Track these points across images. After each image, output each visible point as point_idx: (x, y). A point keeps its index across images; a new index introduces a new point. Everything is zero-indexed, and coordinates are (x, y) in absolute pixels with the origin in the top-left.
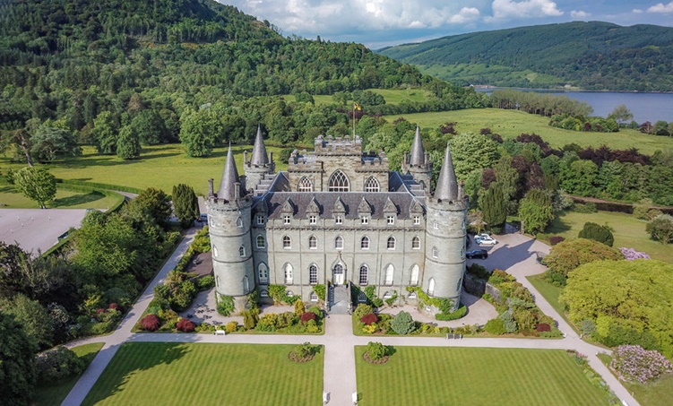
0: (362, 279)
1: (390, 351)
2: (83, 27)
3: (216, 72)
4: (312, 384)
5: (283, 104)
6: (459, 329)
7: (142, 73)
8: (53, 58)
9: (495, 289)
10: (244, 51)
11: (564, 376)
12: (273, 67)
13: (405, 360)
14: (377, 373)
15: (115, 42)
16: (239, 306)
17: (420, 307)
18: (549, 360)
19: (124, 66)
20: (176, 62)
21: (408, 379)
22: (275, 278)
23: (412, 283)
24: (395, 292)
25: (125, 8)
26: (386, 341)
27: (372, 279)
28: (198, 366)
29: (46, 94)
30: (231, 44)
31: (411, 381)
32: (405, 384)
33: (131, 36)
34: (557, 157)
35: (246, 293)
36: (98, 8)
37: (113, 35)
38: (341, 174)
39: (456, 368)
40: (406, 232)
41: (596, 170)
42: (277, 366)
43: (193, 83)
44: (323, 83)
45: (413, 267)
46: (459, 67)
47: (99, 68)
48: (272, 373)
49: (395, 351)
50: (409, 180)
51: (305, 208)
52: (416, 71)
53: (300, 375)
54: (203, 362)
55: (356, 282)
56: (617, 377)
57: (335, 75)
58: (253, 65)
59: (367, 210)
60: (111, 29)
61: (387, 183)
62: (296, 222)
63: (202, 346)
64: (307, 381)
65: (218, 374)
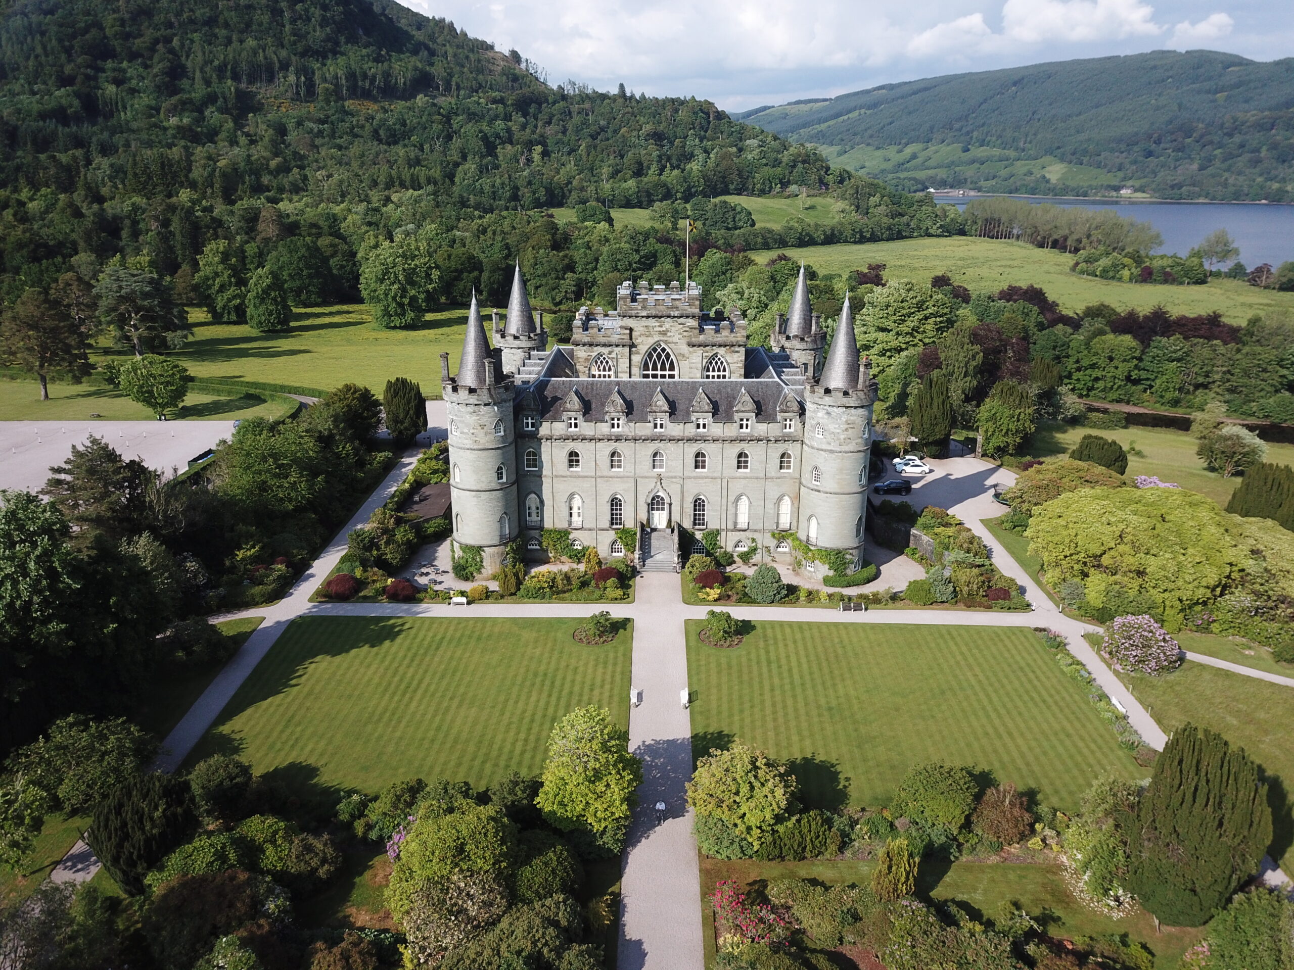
0: (698, 520)
1: (746, 627)
2: (146, 67)
3: (418, 162)
4: (613, 677)
5: (552, 227)
6: (861, 596)
7: (273, 163)
8: (95, 133)
9: (925, 538)
10: (472, 116)
11: (1023, 664)
12: (530, 150)
13: (771, 642)
14: (723, 661)
15: (211, 99)
16: (491, 563)
17: (797, 566)
18: (1002, 640)
19: (236, 150)
20: (338, 141)
21: (775, 671)
22: (553, 519)
23: (781, 527)
24: (753, 540)
25: (227, 25)
26: (740, 613)
27: (713, 521)
28: (422, 651)
29: (95, 206)
30: (445, 101)
31: (780, 674)
32: (771, 677)
33: (243, 86)
34: (1069, 330)
35: (504, 541)
36: (170, 25)
37: (208, 83)
38: (663, 350)
39: (856, 655)
40: (771, 445)
41: (1137, 354)
42: (553, 650)
43: (375, 183)
44: (631, 184)
45: (780, 499)
46: (909, 151)
47: (189, 154)
48: (545, 661)
49: (753, 628)
50: (782, 361)
51: (603, 405)
52: (818, 159)
53: (592, 663)
54: (430, 646)
55: (687, 524)
56: (1109, 666)
57: (654, 167)
58: (490, 148)
59: (707, 408)
60: (202, 70)
61: (741, 365)
62: (587, 428)
63: (427, 623)
64: (604, 673)
65: (454, 663)
